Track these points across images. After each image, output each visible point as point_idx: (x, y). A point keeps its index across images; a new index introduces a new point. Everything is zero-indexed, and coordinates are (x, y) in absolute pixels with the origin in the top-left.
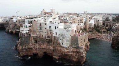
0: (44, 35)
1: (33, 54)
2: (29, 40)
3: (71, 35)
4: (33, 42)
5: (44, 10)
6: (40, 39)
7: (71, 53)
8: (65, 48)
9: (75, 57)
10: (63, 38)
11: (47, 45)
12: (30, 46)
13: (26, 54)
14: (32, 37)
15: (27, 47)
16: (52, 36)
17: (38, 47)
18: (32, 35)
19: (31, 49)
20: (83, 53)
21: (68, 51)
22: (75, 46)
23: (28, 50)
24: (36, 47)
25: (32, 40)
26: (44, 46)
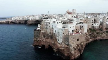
0: (49, 31)
1: (42, 45)
2: (40, 34)
3: (64, 34)
4: (42, 36)
5: (68, 10)
6: (46, 34)
7: (63, 49)
8: (59, 43)
9: (66, 53)
10: (59, 35)
11: (50, 40)
12: (40, 39)
13: (37, 45)
14: (42, 33)
15: (37, 39)
16: (53, 33)
17: (45, 40)
18: (42, 31)
19: (40, 41)
20: (71, 50)
21: (61, 46)
22: (67, 43)
23: (39, 42)
24: (43, 40)
25: (41, 34)
26: (48, 40)
